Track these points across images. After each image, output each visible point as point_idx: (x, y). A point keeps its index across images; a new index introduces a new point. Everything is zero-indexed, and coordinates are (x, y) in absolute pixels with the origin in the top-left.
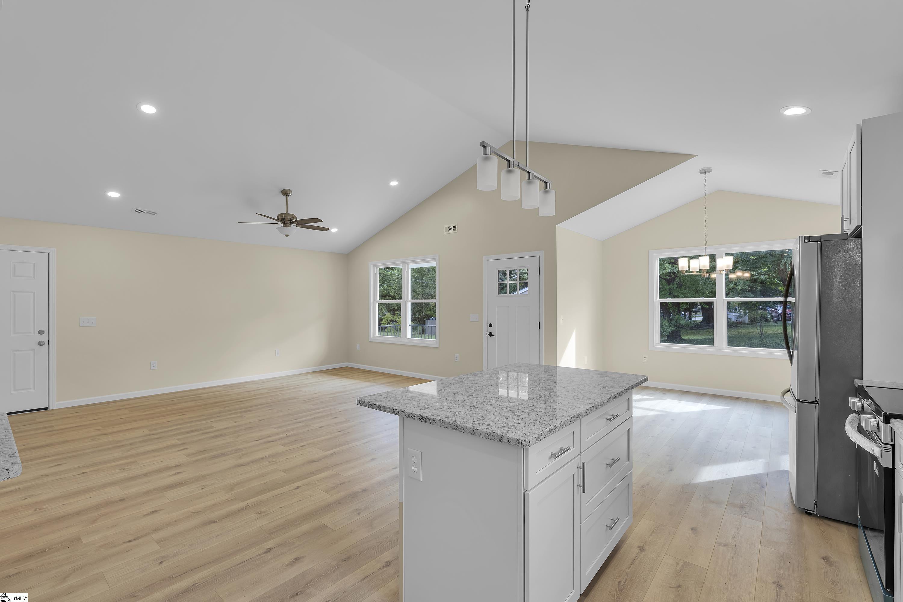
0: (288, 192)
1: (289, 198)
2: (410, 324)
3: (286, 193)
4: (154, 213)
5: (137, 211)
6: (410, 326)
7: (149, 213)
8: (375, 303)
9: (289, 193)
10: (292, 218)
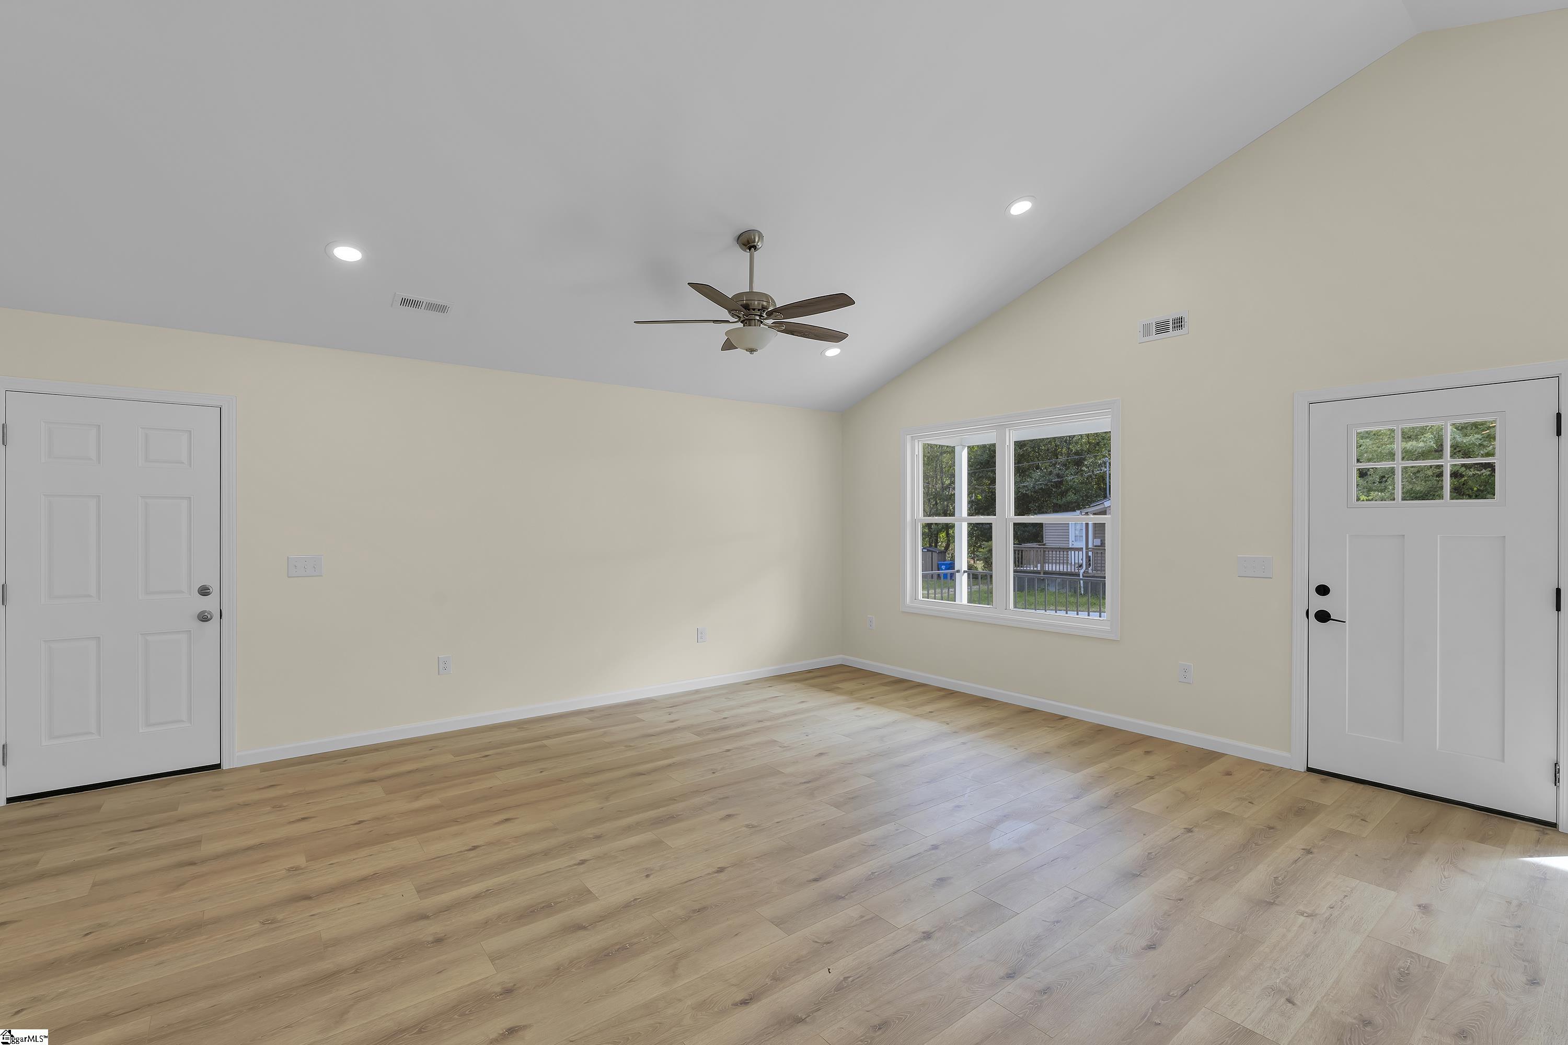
0: (755, 238)
1: (756, 254)
2: (966, 570)
3: (748, 242)
4: (442, 309)
5: (405, 302)
6: (966, 574)
7: (432, 307)
8: (914, 522)
9: (757, 240)
10: (765, 304)
